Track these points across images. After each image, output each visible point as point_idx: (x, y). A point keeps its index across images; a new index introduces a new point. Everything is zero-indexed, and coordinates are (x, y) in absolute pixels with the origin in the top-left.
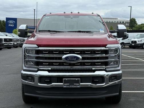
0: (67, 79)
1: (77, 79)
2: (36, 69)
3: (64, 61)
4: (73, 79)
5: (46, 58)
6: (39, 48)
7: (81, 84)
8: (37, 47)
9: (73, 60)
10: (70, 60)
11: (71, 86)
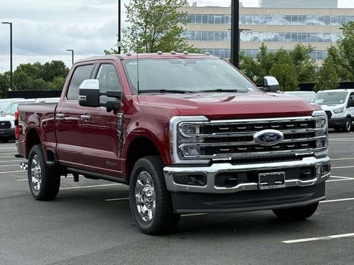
0: (264, 174)
1: (279, 173)
2: (207, 161)
3: (257, 144)
4: (275, 173)
5: (224, 140)
6: (212, 122)
7: (286, 181)
8: (207, 119)
9: (272, 140)
10: (267, 141)
11: (271, 187)
